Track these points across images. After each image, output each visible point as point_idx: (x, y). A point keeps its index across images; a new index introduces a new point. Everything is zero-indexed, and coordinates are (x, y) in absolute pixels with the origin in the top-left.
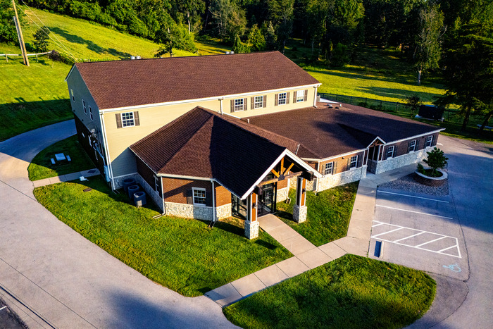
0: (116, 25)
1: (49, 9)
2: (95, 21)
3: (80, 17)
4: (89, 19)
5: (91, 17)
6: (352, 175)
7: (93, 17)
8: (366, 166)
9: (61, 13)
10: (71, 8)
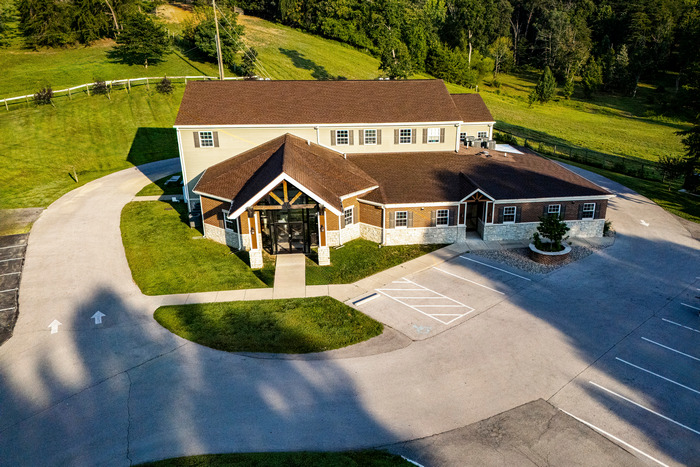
0: (372, 47)
1: (302, 28)
2: (348, 42)
3: (331, 38)
4: (340, 40)
5: (343, 38)
6: (441, 233)
7: (346, 38)
8: (464, 225)
9: (313, 33)
10: (322, 27)
